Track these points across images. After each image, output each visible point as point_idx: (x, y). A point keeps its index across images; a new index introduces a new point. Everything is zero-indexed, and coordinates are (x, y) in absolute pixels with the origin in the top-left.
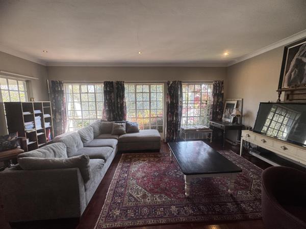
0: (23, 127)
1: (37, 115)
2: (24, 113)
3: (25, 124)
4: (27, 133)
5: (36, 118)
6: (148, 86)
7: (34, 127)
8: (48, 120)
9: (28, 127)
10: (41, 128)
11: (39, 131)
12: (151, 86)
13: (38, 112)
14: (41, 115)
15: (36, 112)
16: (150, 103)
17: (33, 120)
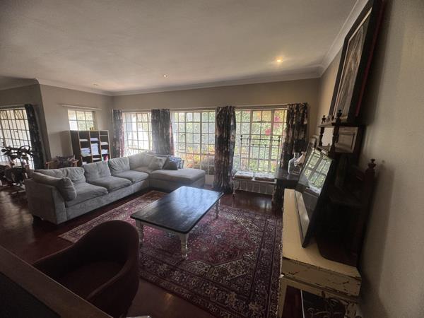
0: (80, 152)
1: (93, 142)
2: (81, 140)
3: (82, 149)
4: (83, 158)
5: (92, 145)
6: (199, 114)
7: (90, 153)
8: (105, 147)
9: (85, 152)
10: (98, 154)
11: (95, 157)
12: (203, 113)
13: (96, 139)
14: (98, 142)
15: (92, 139)
16: (201, 135)
17: (89, 146)
